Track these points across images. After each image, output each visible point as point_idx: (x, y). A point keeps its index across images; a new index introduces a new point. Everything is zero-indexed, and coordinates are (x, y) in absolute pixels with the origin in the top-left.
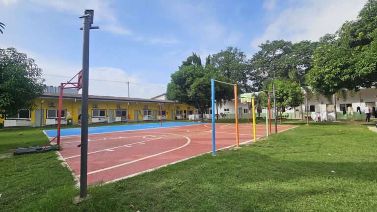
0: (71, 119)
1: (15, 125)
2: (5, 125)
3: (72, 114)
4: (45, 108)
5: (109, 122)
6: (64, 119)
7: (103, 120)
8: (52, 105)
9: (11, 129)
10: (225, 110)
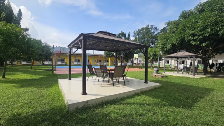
0: (66, 63)
1: (47, 64)
2: (45, 64)
3: (67, 60)
4: (57, 58)
5: (81, 64)
6: (64, 62)
7: (79, 63)
8: (59, 57)
9: (47, 65)
10: (140, 61)
